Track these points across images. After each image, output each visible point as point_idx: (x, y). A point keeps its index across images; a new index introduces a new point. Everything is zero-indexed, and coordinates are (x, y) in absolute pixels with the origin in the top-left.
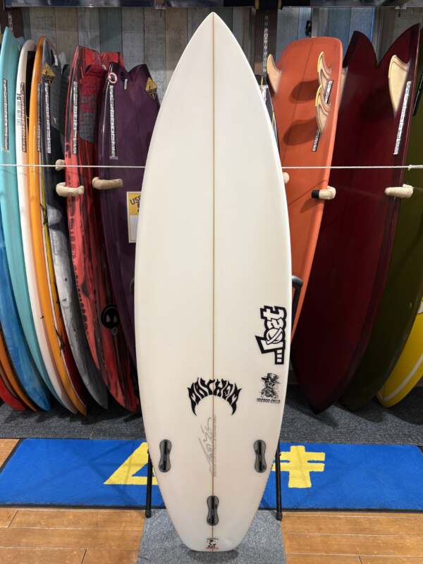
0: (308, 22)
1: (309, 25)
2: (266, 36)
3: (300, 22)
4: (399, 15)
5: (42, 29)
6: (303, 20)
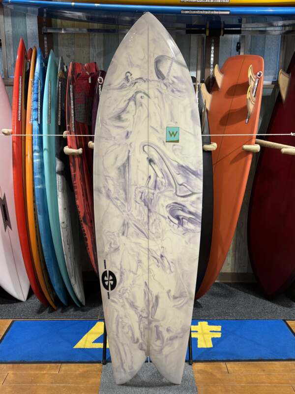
1: (239, 45)
2: (212, 52)
3: (233, 43)
5: (66, 46)
6: (234, 41)
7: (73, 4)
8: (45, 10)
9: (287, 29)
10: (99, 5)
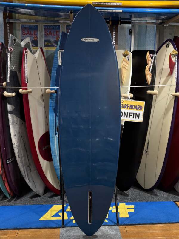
0: (130, 30)
1: (130, 31)
4: (166, 28)
6: (128, 29)
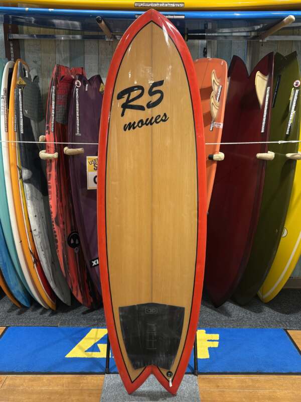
1: (205, 50)
3: (200, 48)
4: (262, 45)
5: (32, 52)
7: (27, 9)
8: (10, 16)
9: (253, 34)
10: (53, 10)
